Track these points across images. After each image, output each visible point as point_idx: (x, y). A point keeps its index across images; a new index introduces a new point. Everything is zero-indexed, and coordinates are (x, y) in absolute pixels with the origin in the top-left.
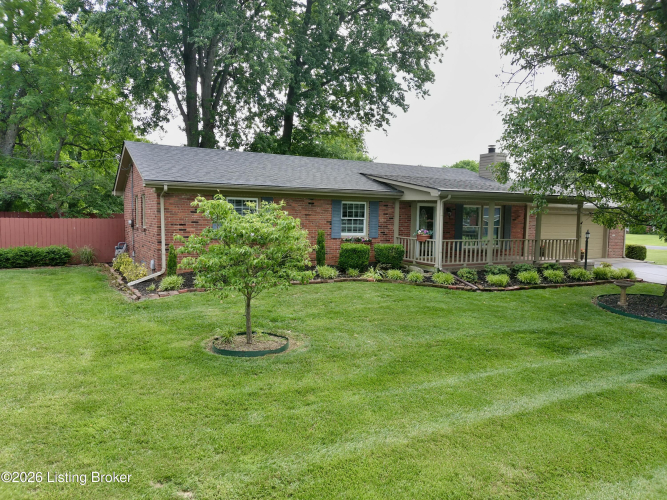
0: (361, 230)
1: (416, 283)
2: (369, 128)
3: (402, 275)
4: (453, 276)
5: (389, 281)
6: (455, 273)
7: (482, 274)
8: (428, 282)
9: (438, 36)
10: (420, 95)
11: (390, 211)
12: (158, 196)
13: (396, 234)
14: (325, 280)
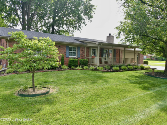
0: (75, 55)
1: (92, 70)
2: (76, 30)
3: (88, 68)
4: (103, 68)
5: (84, 70)
6: (103, 67)
7: (111, 67)
8: (96, 70)
9: (94, 6)
10: (89, 22)
11: (83, 50)
12: (7, 42)
13: (85, 57)
14: (64, 70)
